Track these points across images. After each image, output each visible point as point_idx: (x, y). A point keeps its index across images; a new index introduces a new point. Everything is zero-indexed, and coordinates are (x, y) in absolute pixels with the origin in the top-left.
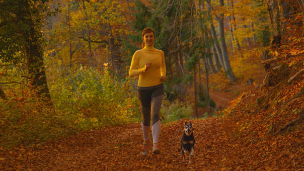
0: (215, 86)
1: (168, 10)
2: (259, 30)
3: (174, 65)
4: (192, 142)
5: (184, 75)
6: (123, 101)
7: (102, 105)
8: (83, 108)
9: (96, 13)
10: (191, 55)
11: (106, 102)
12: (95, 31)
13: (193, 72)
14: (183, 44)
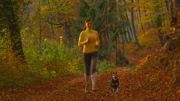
0: (128, 51)
1: (100, 4)
2: (155, 18)
3: (103, 39)
4: (117, 84)
5: (110, 44)
6: (72, 60)
7: (59, 63)
8: (47, 64)
9: (56, 6)
10: (114, 32)
11: (61, 61)
12: (55, 17)
13: (115, 42)
14: (109, 26)
